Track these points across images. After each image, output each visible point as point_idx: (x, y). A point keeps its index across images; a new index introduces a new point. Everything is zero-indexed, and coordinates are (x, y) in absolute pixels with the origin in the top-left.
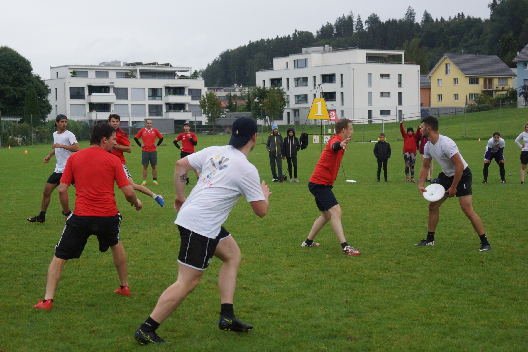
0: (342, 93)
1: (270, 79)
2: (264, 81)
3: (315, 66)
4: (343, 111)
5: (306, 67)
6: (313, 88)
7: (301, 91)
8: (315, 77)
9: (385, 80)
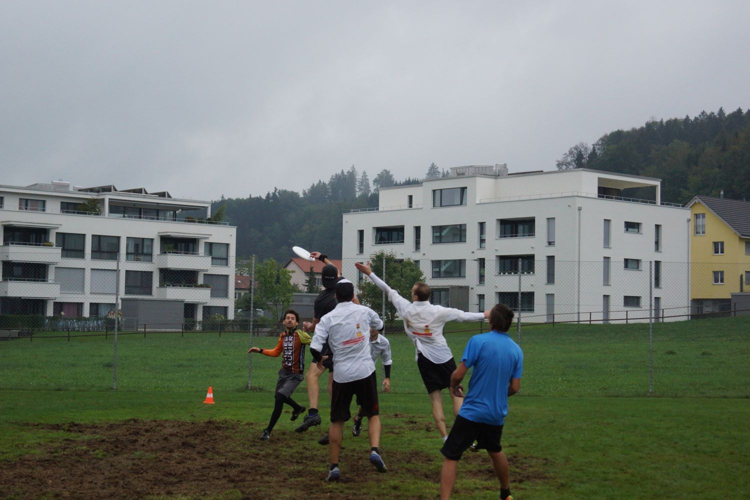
0: (551, 259)
1: (374, 228)
2: (361, 233)
3: (483, 201)
4: (553, 295)
5: (461, 204)
6: (479, 247)
7: (449, 252)
8: (482, 225)
9: (632, 236)
